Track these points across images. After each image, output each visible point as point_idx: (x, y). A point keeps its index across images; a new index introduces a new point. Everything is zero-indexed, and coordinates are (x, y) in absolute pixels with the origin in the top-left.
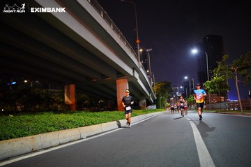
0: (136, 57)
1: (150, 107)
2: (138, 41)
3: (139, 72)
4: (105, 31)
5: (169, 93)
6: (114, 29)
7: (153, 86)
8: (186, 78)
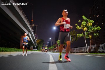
0: (31, 27)
1: (34, 49)
2: (32, 20)
3: (31, 34)
4: (18, 13)
5: (43, 44)
6: (22, 13)
7: (37, 41)
8: (50, 39)
